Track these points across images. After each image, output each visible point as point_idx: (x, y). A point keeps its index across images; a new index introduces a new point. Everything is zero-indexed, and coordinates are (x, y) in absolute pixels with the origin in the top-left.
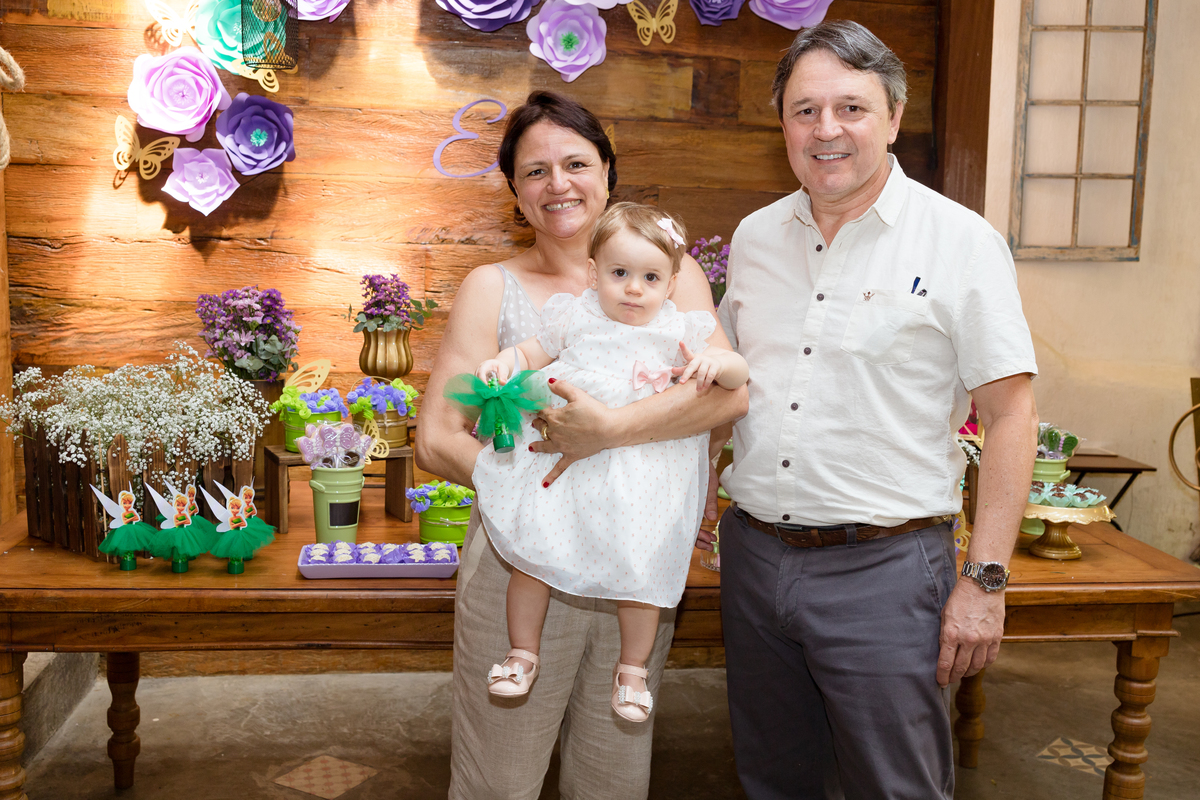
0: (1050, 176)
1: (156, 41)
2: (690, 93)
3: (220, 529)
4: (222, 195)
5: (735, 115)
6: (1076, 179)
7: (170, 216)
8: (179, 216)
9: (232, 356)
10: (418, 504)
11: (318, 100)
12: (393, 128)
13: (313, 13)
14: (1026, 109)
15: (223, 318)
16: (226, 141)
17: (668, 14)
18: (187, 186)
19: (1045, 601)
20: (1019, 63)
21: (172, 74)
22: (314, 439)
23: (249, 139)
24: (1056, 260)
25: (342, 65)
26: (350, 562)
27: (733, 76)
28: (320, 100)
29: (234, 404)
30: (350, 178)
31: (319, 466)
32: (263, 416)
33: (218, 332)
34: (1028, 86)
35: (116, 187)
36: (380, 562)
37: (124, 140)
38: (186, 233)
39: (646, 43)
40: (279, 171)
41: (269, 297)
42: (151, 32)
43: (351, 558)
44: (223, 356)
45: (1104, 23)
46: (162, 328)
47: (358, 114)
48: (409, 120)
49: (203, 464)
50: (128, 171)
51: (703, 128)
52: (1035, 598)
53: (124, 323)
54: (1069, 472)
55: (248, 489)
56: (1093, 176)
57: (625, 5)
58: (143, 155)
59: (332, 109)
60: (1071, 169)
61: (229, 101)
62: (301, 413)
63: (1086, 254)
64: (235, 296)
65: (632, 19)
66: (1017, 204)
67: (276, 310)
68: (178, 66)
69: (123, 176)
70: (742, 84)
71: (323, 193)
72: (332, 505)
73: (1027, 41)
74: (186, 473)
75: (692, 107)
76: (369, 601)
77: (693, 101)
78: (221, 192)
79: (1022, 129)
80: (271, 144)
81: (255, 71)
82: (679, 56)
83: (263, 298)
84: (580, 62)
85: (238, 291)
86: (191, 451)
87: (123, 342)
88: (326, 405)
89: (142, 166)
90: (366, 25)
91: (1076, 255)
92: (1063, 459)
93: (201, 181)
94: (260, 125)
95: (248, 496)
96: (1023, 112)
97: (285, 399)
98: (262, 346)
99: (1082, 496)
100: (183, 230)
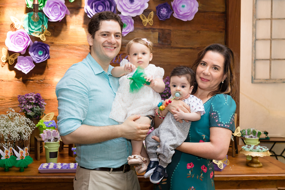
0: (263, 60)
1: (14, 28)
2: (158, 39)
3: (17, 159)
4: (31, 68)
5: (170, 44)
6: (270, 60)
7: (17, 74)
8: (19, 74)
9: (27, 112)
10: (74, 152)
11: (56, 42)
12: (77, 50)
13: (55, 20)
14: (255, 41)
15: (24, 101)
16: (32, 54)
17: (151, 18)
18: (21, 66)
19: (250, 179)
20: (253, 29)
21: (17, 36)
22: (45, 134)
23: (38, 53)
24: (265, 83)
25: (63, 33)
26: (53, 168)
27: (169, 34)
28: (57, 43)
29: (24, 125)
30: (65, 63)
31: (47, 142)
32: (32, 128)
33: (23, 105)
34: (255, 35)
35: (2, 67)
36: (61, 168)
37: (5, 54)
38: (21, 79)
39: (145, 25)
40: (46, 62)
41: (37, 96)
42: (12, 25)
43: (53, 167)
44: (24, 112)
45: (276, 17)
46: (14, 105)
47: (67, 46)
48: (81, 47)
49: (15, 141)
50: (6, 62)
51: (161, 48)
52: (247, 178)
53: (4, 103)
54: (259, 142)
55: (27, 148)
56: (275, 59)
57: (139, 16)
58: (10, 58)
59: (60, 45)
60: (268, 57)
61: (32, 43)
62: (44, 127)
63: (274, 81)
64: (28, 96)
65: (141, 20)
66: (253, 68)
67: (39, 99)
68: (19, 34)
69: (4, 64)
70: (172, 36)
71: (58, 67)
72: (50, 153)
73: (254, 23)
74: (9, 144)
75: (158, 43)
76: (57, 179)
77: (158, 41)
78: (30, 68)
79: (254, 47)
80: (44, 55)
81: (39, 35)
82: (154, 29)
83: (35, 96)
84: (127, 31)
85: (29, 94)
86: (11, 138)
87: (4, 108)
88: (51, 125)
89: (9, 61)
90: (69, 22)
91: (271, 81)
92: (258, 138)
93: (25, 65)
94: (41, 50)
95: (26, 150)
96: (254, 42)
97: (40, 123)
98: (35, 109)
99: (261, 149)
100: (20, 78)
